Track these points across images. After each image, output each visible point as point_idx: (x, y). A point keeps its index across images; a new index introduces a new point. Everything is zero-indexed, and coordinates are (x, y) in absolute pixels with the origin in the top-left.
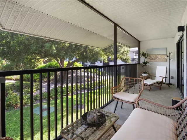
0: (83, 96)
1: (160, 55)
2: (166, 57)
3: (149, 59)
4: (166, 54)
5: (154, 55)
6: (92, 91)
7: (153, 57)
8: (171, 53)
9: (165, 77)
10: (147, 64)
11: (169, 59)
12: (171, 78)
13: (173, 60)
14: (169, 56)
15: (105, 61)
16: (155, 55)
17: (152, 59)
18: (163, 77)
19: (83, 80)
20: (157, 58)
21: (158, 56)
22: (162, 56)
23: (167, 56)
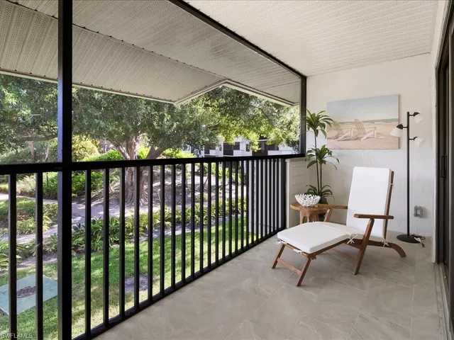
0: (168, 244)
1: (373, 122)
2: (395, 132)
3: (337, 137)
4: (399, 120)
5: (352, 123)
6: (197, 231)
7: (349, 131)
8: (416, 114)
9: (382, 213)
10: (327, 158)
11: (409, 139)
12: (416, 215)
13: (423, 142)
14: (408, 127)
15: (254, 147)
16: (356, 123)
17: (346, 139)
18: (372, 218)
19: (190, 196)
20: (365, 133)
21: (367, 128)
22: (381, 128)
23: (400, 127)
